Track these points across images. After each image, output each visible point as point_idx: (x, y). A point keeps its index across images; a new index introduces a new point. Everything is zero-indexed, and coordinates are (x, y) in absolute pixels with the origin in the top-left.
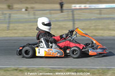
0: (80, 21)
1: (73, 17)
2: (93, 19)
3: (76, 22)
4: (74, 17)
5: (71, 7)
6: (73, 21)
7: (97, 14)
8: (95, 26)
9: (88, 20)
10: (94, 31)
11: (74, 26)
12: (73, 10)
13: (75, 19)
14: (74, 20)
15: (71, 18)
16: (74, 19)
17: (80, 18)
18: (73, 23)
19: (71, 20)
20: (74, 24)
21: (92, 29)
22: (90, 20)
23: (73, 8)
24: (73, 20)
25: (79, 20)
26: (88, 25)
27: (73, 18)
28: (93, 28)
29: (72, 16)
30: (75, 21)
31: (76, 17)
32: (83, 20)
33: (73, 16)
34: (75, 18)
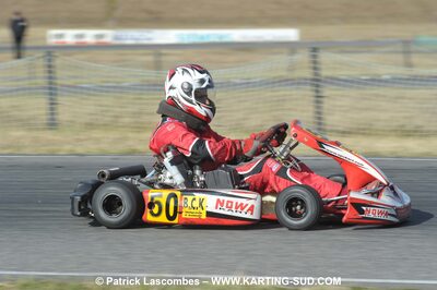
0: (75, 93)
1: (50, 78)
2: (128, 88)
3: (60, 99)
4: (55, 78)
5: (44, 38)
6: (51, 94)
7: (146, 66)
8: (134, 113)
9: (107, 92)
10: (131, 135)
11: (52, 114)
12: (50, 52)
13: (59, 87)
14: (56, 89)
15: (42, 82)
16: (56, 84)
17: (78, 80)
18: (51, 99)
19: (44, 88)
20: (53, 104)
21: (123, 127)
22: (119, 89)
23: (52, 41)
24: (50, 89)
25: (75, 90)
26: (107, 111)
27: (51, 83)
28: (127, 120)
29: (47, 75)
30: (56, 94)
31: (63, 77)
32: (88, 89)
33: (50, 72)
34: (59, 82)
